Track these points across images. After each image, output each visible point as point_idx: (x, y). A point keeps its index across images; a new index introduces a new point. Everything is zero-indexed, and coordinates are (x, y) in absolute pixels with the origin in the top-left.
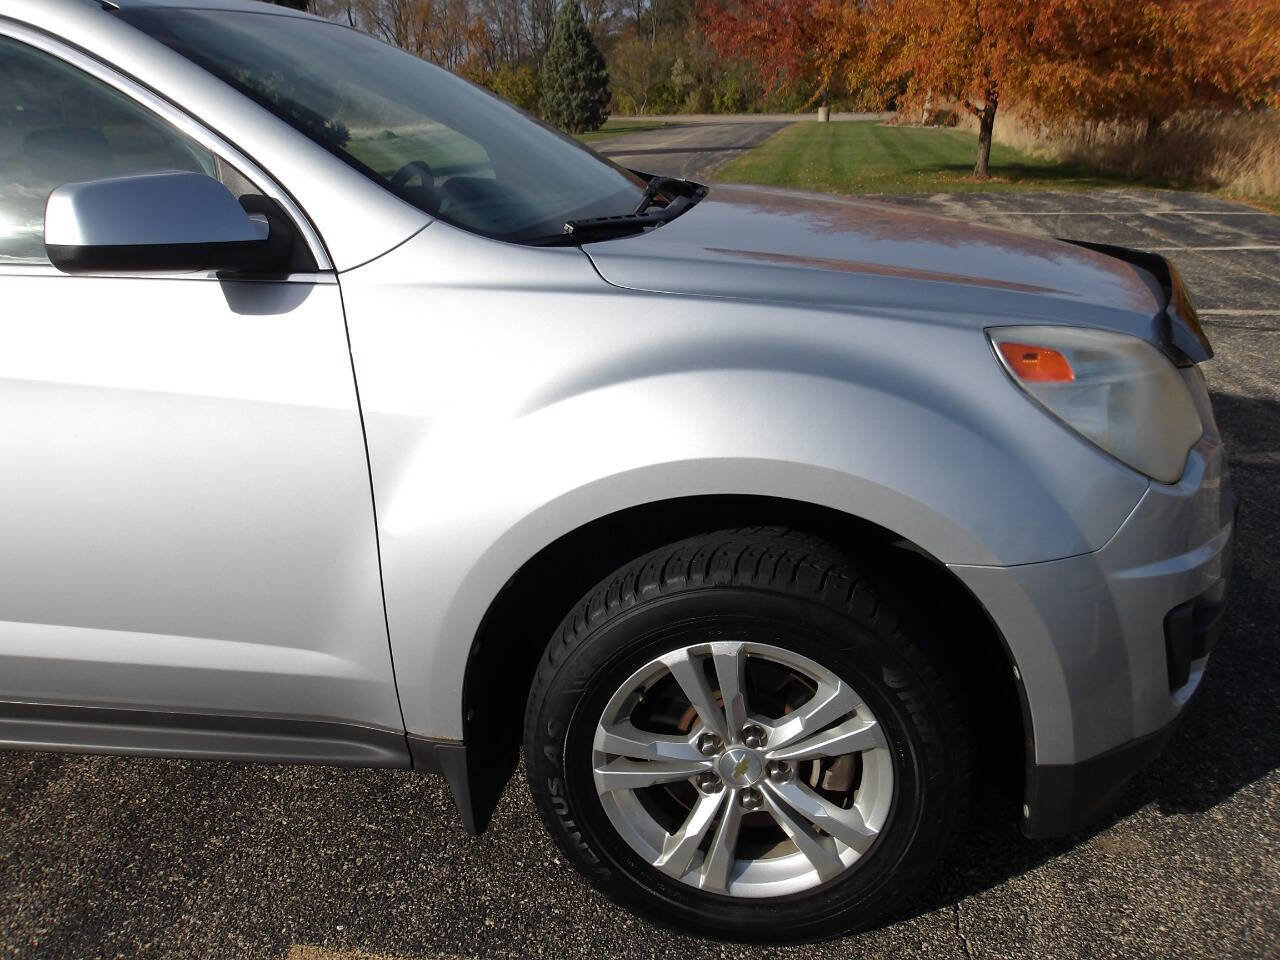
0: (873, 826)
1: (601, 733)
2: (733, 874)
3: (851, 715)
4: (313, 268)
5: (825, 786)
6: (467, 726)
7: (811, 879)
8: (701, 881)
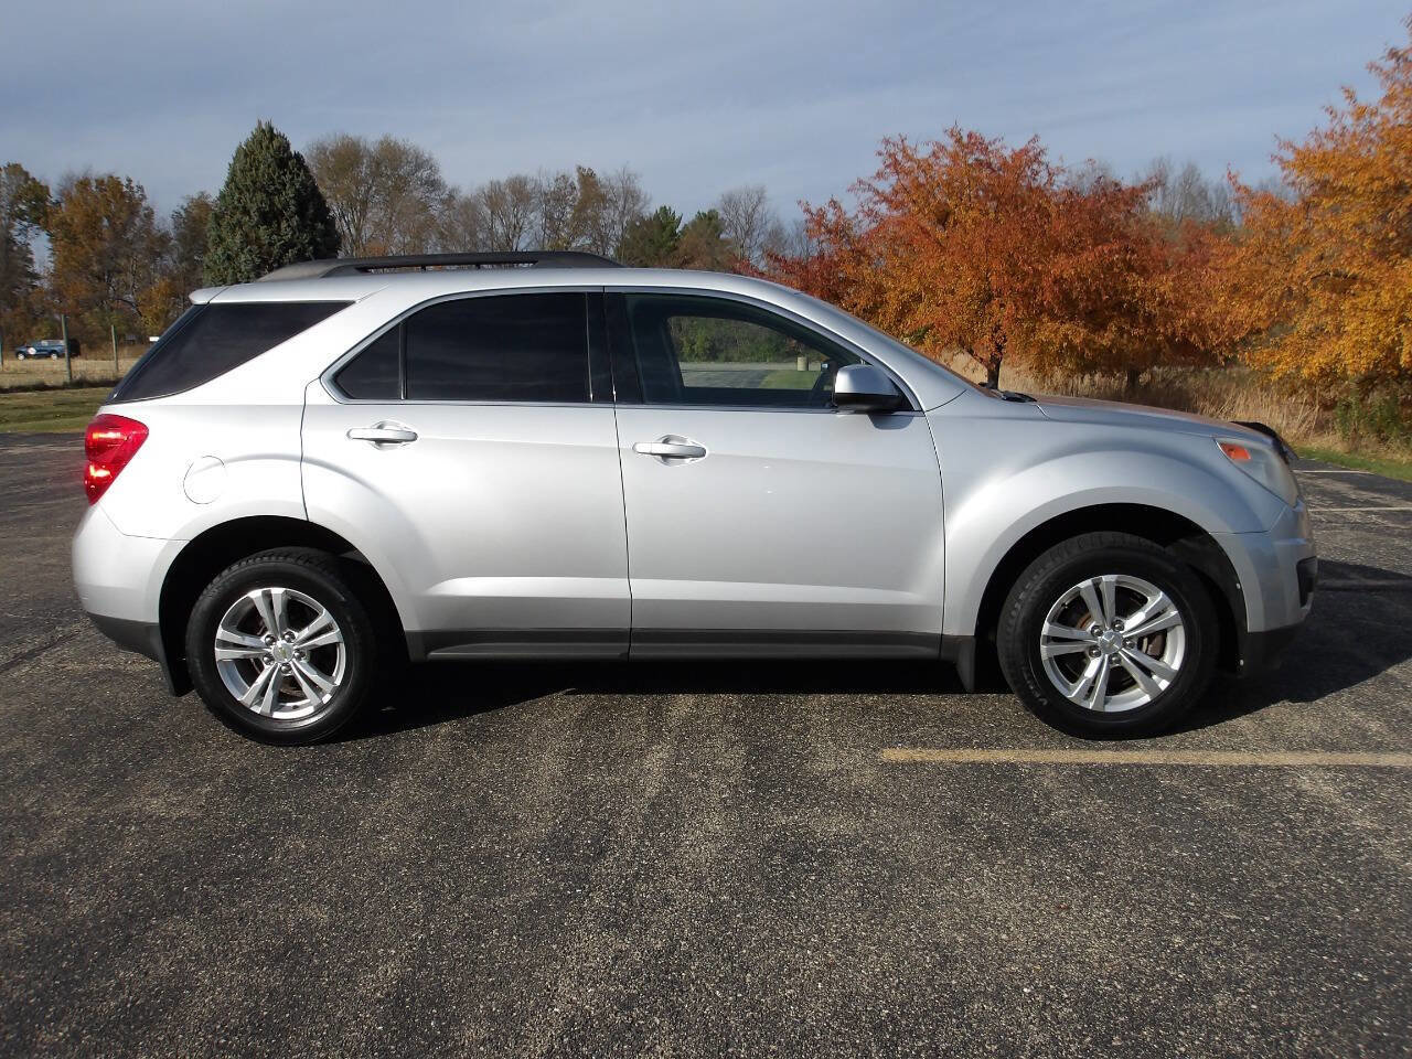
0: (1176, 666)
1: (1046, 625)
2: (1106, 702)
3: (1164, 611)
4: (911, 409)
5: (1149, 652)
6: (978, 628)
7: (1146, 699)
8: (1091, 705)
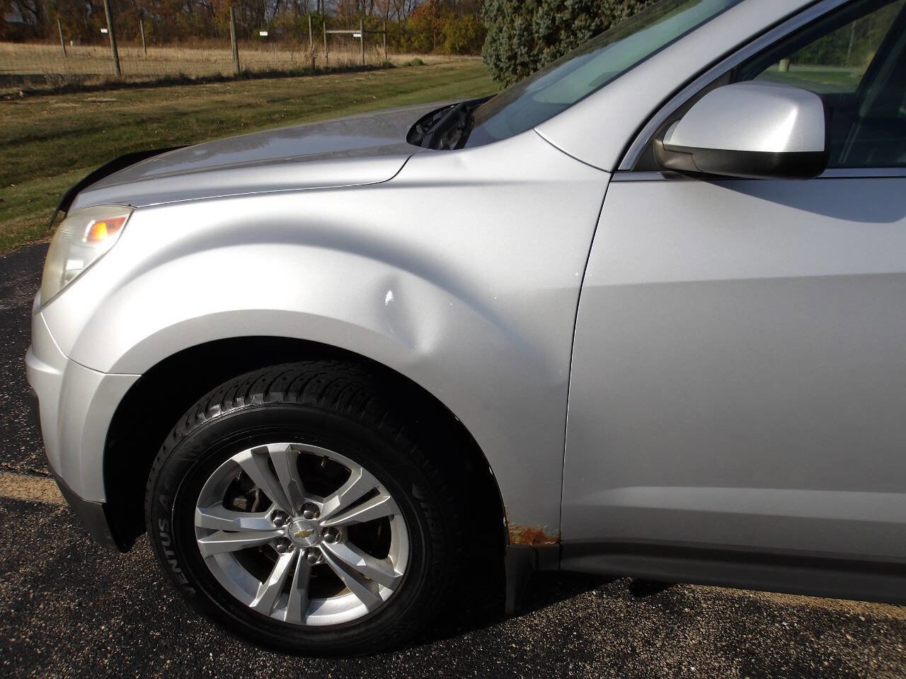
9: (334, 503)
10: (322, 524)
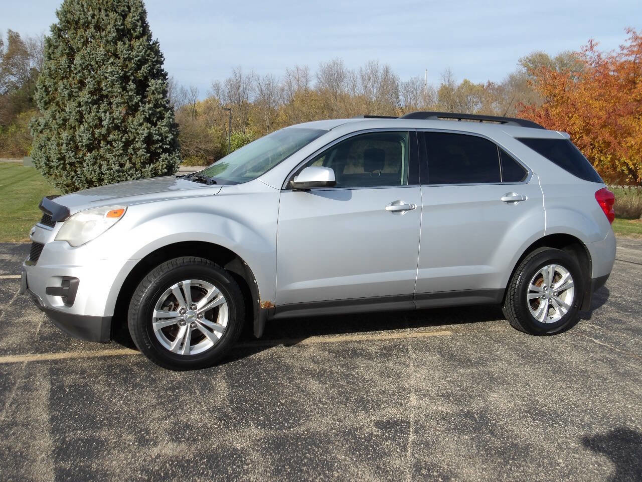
9: (204, 301)
10: (197, 312)
